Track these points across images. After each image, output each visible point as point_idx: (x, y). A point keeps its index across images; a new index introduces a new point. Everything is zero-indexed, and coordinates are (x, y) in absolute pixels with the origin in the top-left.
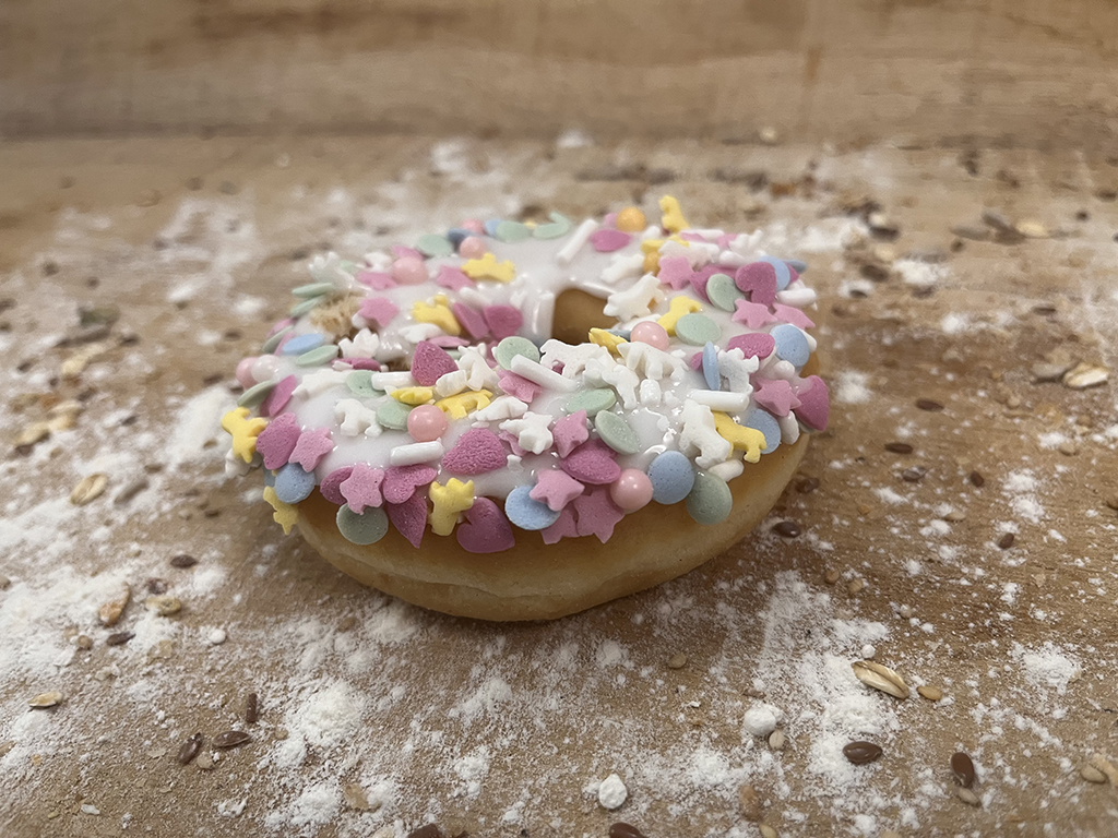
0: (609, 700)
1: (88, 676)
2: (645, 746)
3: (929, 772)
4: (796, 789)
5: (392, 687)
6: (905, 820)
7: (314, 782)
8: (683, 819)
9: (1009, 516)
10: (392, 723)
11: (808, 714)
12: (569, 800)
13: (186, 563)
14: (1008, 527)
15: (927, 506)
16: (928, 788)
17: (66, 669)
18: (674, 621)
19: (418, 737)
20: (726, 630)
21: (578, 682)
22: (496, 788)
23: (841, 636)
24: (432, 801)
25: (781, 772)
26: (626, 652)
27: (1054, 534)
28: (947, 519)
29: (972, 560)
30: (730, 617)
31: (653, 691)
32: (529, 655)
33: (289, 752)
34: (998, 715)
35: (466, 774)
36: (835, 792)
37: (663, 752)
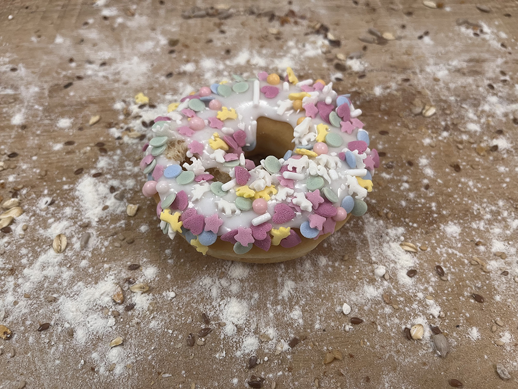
0: (329, 278)
1: (128, 326)
2: (348, 290)
3: (431, 274)
4: (398, 290)
5: (253, 294)
6: (430, 291)
7: (245, 337)
8: (370, 310)
9: (425, 177)
10: (259, 308)
11: (392, 265)
12: (333, 315)
13: (135, 267)
14: (426, 181)
15: (398, 178)
16: (433, 279)
17: (115, 327)
18: (337, 243)
19: (272, 309)
20: (355, 242)
21: (316, 274)
22: (308, 319)
23: (392, 235)
24: (289, 330)
25: (392, 286)
26: (327, 259)
27: (439, 181)
28: (407, 182)
29: (419, 196)
30: (355, 236)
31: (342, 270)
32: (295, 268)
33: (229, 329)
34: (444, 250)
35: (296, 317)
36: (409, 288)
37: (354, 291)
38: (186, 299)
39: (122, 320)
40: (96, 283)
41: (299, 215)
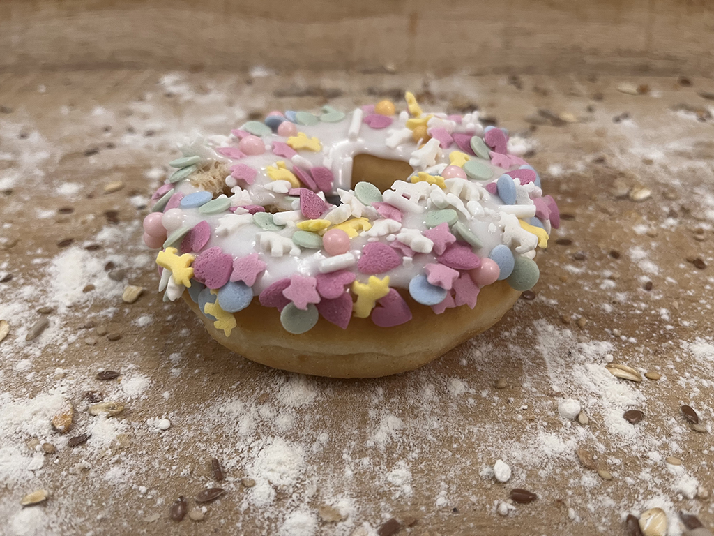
0: (470, 416)
1: (64, 473)
2: (506, 439)
3: (673, 420)
4: (607, 445)
5: (317, 435)
6: (674, 450)
7: (290, 510)
8: (550, 478)
9: (643, 273)
10: (328, 459)
11: (593, 401)
12: (474, 482)
13: (109, 376)
14: (645, 279)
15: (596, 273)
16: (678, 429)
17: (41, 471)
18: (486, 360)
19: (352, 464)
20: (520, 359)
21: (444, 407)
22: (422, 486)
23: (589, 352)
24: (383, 504)
25: (594, 438)
26: (466, 384)
27: (670, 279)
28: (611, 278)
29: (636, 299)
30: (519, 351)
31: (494, 404)
32: (403, 396)
33: (261, 494)
34: (692, 381)
35: (398, 481)
36: (630, 442)
37: (518, 440)
38: (187, 434)
39: (57, 461)
40: (32, 397)
41: (409, 261)
